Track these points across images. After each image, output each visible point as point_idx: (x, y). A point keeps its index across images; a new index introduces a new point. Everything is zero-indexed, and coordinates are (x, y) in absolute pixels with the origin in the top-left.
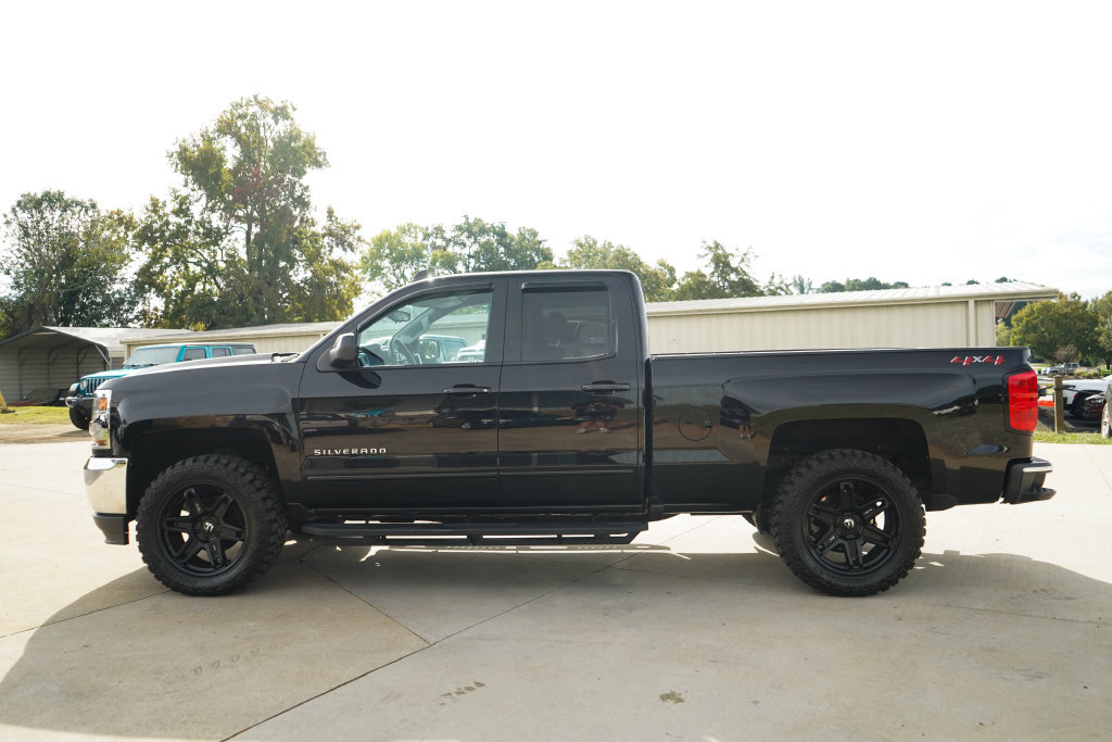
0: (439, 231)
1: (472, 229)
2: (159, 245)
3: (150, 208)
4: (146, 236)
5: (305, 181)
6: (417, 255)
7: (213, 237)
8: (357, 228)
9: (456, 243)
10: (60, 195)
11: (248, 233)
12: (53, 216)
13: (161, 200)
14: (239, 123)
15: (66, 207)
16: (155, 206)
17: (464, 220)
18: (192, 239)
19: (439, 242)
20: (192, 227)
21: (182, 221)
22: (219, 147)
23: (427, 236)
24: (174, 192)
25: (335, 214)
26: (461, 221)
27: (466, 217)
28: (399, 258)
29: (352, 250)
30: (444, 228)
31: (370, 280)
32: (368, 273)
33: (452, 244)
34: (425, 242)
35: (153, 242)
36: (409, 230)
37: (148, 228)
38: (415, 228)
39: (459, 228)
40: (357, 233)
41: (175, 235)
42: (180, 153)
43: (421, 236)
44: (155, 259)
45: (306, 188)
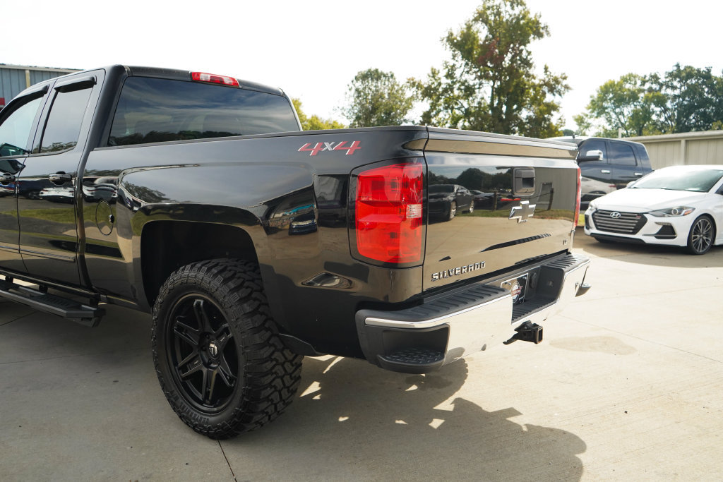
0: (655, 78)
1: (683, 74)
2: (434, 97)
3: (431, 75)
4: (428, 92)
5: (529, 47)
6: (633, 97)
7: (469, 91)
8: (565, 78)
9: (668, 87)
10: (377, 70)
11: (493, 87)
12: (372, 84)
13: (437, 69)
14: (489, 12)
15: (378, 78)
16: (434, 74)
17: (675, 68)
18: (456, 92)
19: (655, 86)
20: (457, 86)
21: (449, 81)
22: (475, 30)
23: (644, 83)
24: (446, 63)
25: (549, 70)
26: (672, 69)
27: (678, 66)
28: (621, 100)
29: (560, 95)
30: (658, 75)
31: (597, 117)
32: (596, 112)
33: (664, 87)
34: (642, 87)
35: (430, 96)
36: (630, 79)
37: (429, 88)
38: (635, 77)
39: (671, 74)
40: (564, 82)
41: (445, 90)
42: (448, 37)
43: (639, 82)
44: (433, 106)
45: (529, 53)
